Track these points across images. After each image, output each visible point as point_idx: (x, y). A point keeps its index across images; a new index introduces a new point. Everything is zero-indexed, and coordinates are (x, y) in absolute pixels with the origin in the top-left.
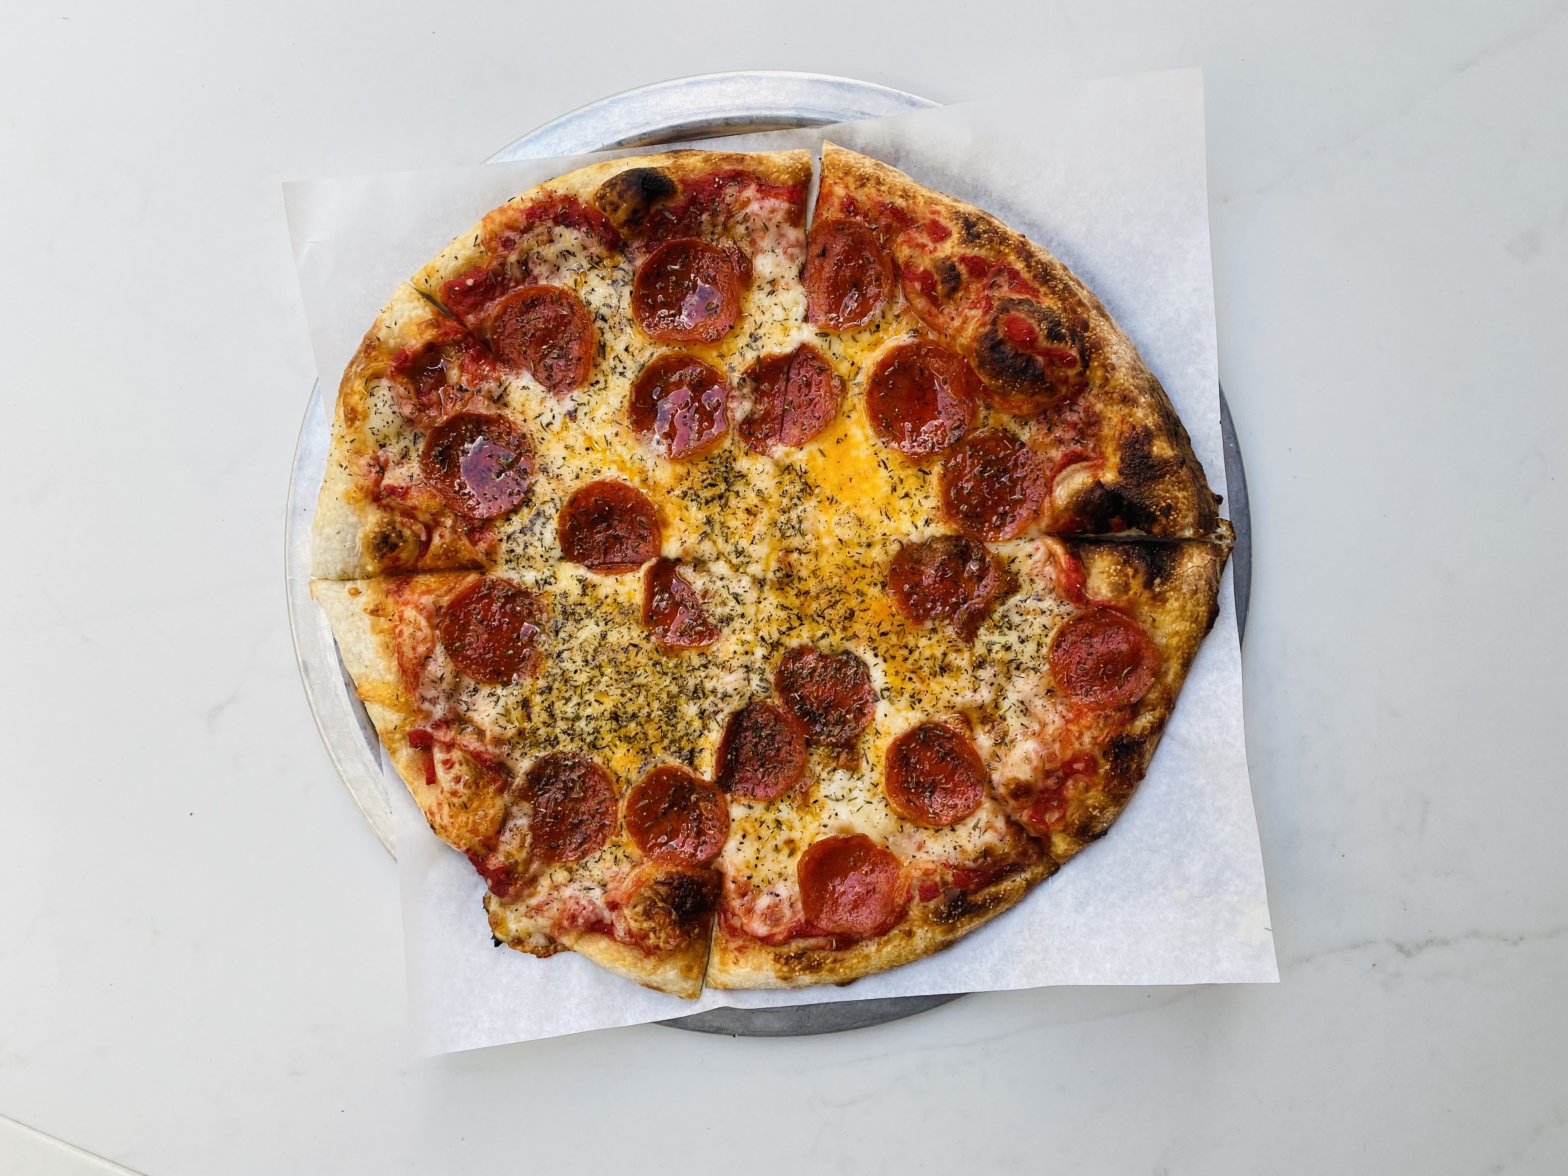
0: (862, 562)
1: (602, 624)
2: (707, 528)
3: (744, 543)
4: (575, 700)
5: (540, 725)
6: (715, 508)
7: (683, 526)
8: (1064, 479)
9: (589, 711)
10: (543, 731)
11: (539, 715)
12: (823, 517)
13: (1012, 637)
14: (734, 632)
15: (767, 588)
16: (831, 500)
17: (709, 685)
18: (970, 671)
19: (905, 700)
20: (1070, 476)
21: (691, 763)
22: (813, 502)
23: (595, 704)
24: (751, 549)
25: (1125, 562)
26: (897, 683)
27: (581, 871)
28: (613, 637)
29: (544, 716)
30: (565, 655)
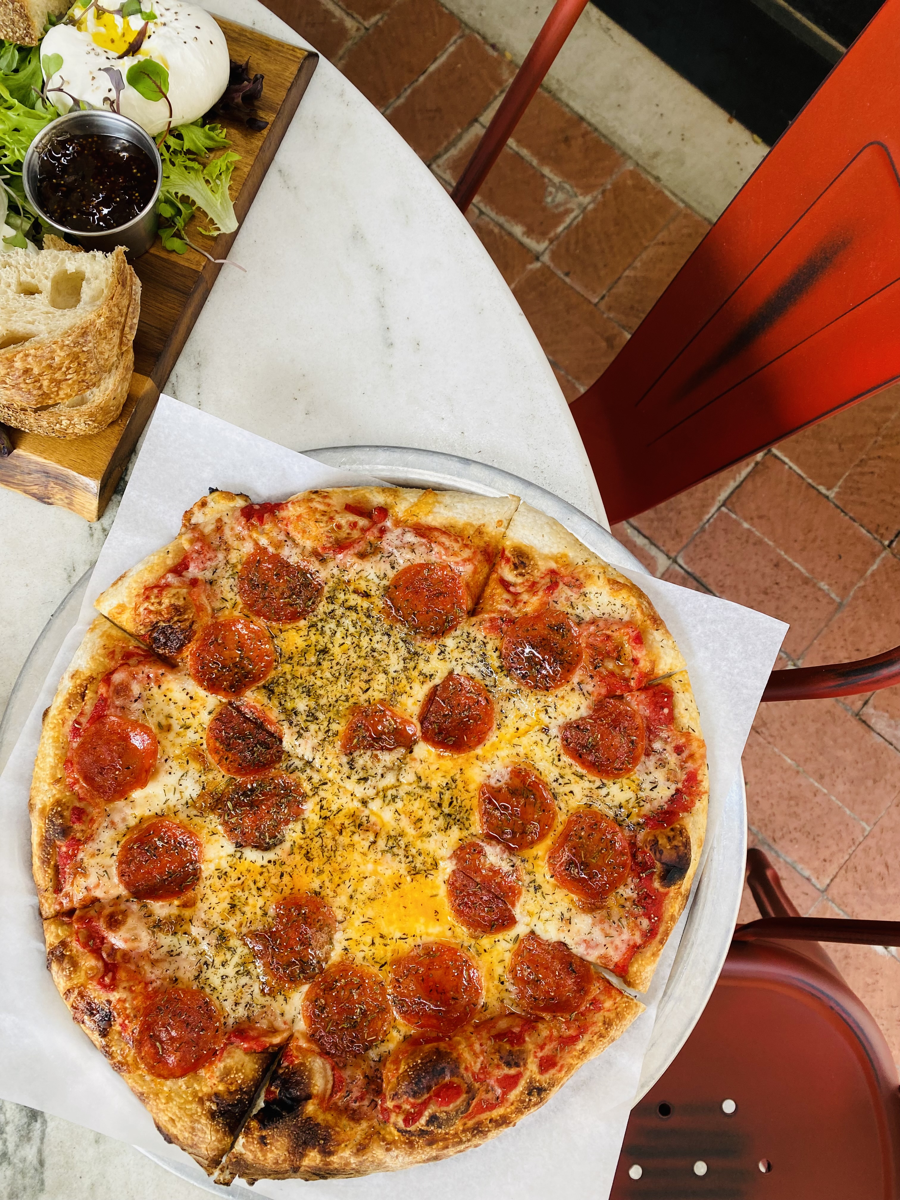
0: (342, 885)
1: (395, 675)
2: (423, 784)
3: (399, 805)
4: (352, 630)
5: (347, 597)
6: (435, 797)
7: (434, 767)
8: (325, 1070)
9: (339, 635)
10: (341, 597)
11: (354, 600)
12: (389, 873)
13: (230, 971)
14: (340, 765)
15: (360, 805)
16: (398, 885)
17: (313, 727)
18: (222, 927)
19: (225, 866)
20: (325, 1077)
21: (264, 687)
22: (404, 872)
23: (342, 641)
24: (393, 807)
25: (241, 1089)
26: (242, 867)
27: (230, 572)
28: (382, 677)
29: (352, 603)
30: (386, 638)
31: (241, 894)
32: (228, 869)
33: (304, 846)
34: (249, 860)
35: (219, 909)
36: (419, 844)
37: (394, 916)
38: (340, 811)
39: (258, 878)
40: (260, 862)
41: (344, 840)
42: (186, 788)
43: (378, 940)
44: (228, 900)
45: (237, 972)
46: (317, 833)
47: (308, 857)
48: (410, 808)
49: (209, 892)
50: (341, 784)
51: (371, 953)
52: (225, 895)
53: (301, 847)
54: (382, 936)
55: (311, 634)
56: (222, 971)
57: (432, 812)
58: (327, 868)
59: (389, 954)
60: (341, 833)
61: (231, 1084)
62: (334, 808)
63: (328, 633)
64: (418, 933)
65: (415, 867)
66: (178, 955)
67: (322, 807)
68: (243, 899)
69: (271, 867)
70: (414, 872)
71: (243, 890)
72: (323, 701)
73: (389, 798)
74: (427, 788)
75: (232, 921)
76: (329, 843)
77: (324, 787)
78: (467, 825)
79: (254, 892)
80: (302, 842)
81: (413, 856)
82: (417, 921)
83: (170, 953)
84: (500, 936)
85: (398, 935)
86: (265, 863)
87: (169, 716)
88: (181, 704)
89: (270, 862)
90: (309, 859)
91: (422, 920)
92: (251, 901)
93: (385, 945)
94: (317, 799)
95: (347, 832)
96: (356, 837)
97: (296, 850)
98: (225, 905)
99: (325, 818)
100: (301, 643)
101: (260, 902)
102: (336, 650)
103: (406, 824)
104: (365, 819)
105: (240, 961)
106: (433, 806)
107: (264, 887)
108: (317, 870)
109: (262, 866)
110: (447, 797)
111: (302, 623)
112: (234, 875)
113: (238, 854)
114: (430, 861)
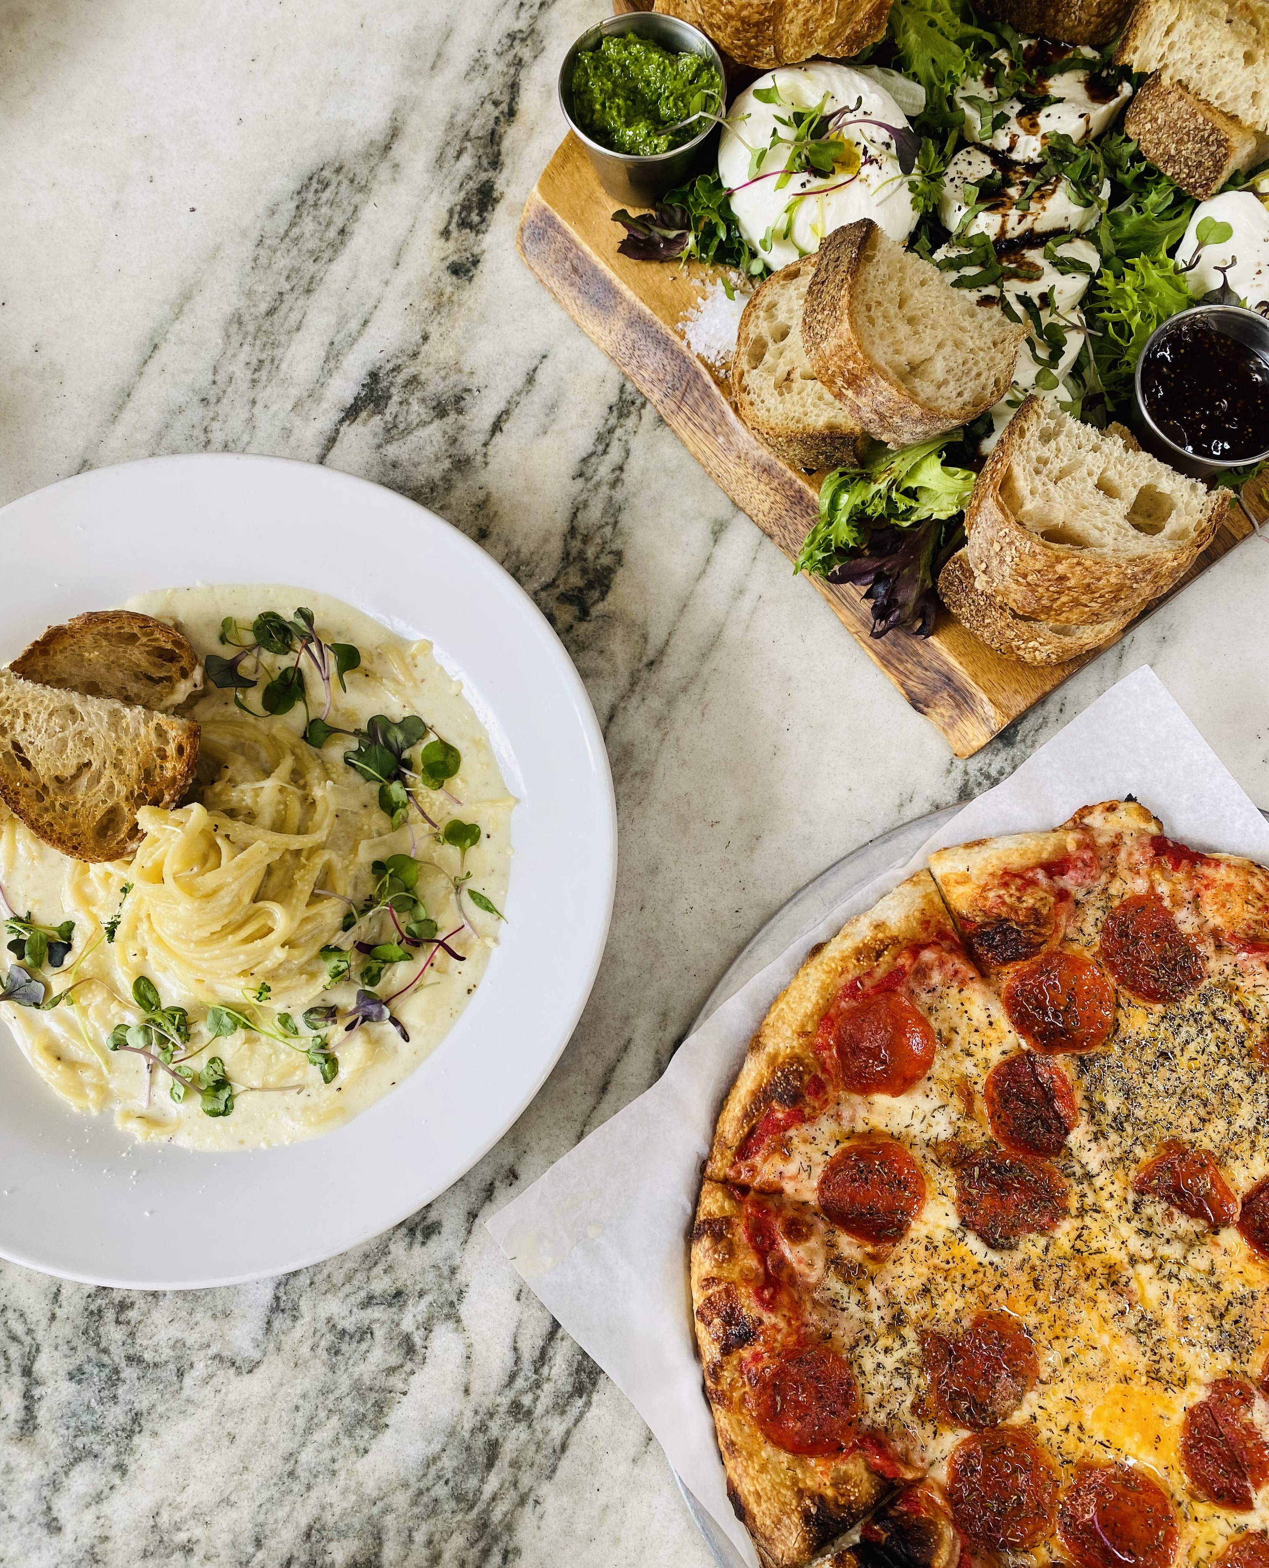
4: (1213, 1048)
5: (1226, 1006)
6: (1220, 1303)
22: (1141, 1368)
23: (1194, 1055)
24: (1165, 1285)
25: (850, 1508)
28: (1221, 1125)
29: (1227, 1016)
31: (941, 1281)
32: (941, 1245)
33: (1039, 1268)
34: (969, 1247)
35: (908, 1283)
36: (1175, 1348)
37: (1106, 1413)
38: (1098, 1252)
39: (969, 1274)
40: (980, 1257)
41: (1087, 1288)
42: (938, 1123)
43: (1073, 1429)
44: (924, 1280)
45: (897, 1369)
46: (1059, 1262)
47: (1037, 1285)
48: (1184, 1298)
49: (907, 1258)
50: (1116, 1222)
51: (1059, 1439)
52: (923, 1270)
53: (1033, 1268)
54: (1081, 1428)
55: (1163, 1026)
56: (881, 1358)
57: (1208, 1319)
58: (1054, 1309)
59: (1080, 1454)
60: (1087, 1278)
61: (843, 1495)
62: (1094, 1245)
63: (1183, 1035)
64: (1125, 1449)
65: (1158, 1371)
66: (843, 1310)
67: (1079, 1236)
68: (941, 1288)
69: (990, 1271)
70: (1154, 1376)
71: (946, 1279)
72: (1139, 1113)
73: (1166, 1272)
74: (1217, 1286)
75: (917, 1307)
76: (1068, 1283)
77: (1095, 1215)
78: (1244, 1359)
79: (958, 1288)
80: (1038, 1263)
81: (1161, 1357)
82: (1130, 1434)
83: (834, 1302)
84: (1223, 1513)
85: (1100, 1437)
86: (985, 1261)
87: (954, 1030)
88: (975, 1023)
89: (991, 1264)
90: (1037, 1287)
91: (1137, 1437)
92: (949, 1295)
93: (1080, 1440)
94: (1077, 1223)
95: (1097, 1282)
96: (1102, 1295)
97: (1027, 1267)
98: (917, 1283)
99: (1078, 1251)
100: (1146, 1031)
101: (959, 1304)
102: (1183, 1061)
103: (1170, 1312)
104: (1124, 1279)
105: (906, 1358)
106: (1212, 1312)
107: (971, 1289)
108: (1039, 1304)
109: (980, 1264)
110: (1236, 1310)
111: (1159, 1008)
112: (944, 1253)
113: (960, 1234)
114: (1179, 1373)
